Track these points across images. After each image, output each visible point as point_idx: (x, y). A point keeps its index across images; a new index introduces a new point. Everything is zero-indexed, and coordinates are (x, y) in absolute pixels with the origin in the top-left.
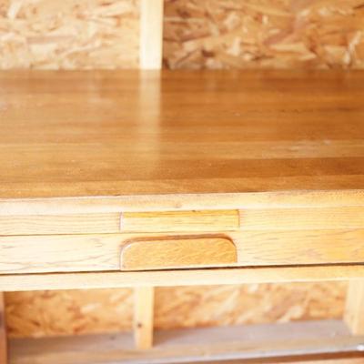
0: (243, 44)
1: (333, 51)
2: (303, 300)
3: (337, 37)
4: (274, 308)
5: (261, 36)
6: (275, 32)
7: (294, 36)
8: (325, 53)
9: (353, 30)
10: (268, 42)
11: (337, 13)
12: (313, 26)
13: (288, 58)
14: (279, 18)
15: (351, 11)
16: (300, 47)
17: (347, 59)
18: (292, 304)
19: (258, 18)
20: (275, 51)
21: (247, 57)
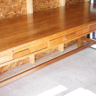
0: (3, 14)
1: (19, 12)
2: (22, 61)
3: (19, 9)
4: (17, 64)
5: (6, 12)
6: (8, 10)
7: (12, 11)
8: (18, 13)
9: (21, 7)
10: (7, 13)
11: (18, 5)
12: (15, 8)
13: (11, 15)
14: (9, 8)
15: (21, 4)
16: (13, 12)
17: (21, 13)
18: (20, 62)
19: (5, 8)
20: (9, 14)
21: (4, 16)
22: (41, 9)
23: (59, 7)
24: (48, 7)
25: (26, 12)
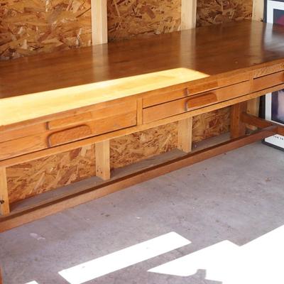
0: (28, 43)
1: (70, 39)
2: (76, 170)
3: (71, 32)
4: (63, 178)
5: (36, 37)
6: (43, 34)
7: (51, 35)
8: (67, 41)
9: (78, 28)
10: (40, 40)
11: (69, 20)
12: (60, 29)
13: (50, 46)
14: (44, 27)
15: (75, 19)
16: (55, 40)
17: (77, 43)
18: (70, 174)
19: (34, 28)
20: (44, 44)
21: (32, 49)
22: (131, 34)
23: (178, 30)
24: (149, 30)
25: (90, 41)
